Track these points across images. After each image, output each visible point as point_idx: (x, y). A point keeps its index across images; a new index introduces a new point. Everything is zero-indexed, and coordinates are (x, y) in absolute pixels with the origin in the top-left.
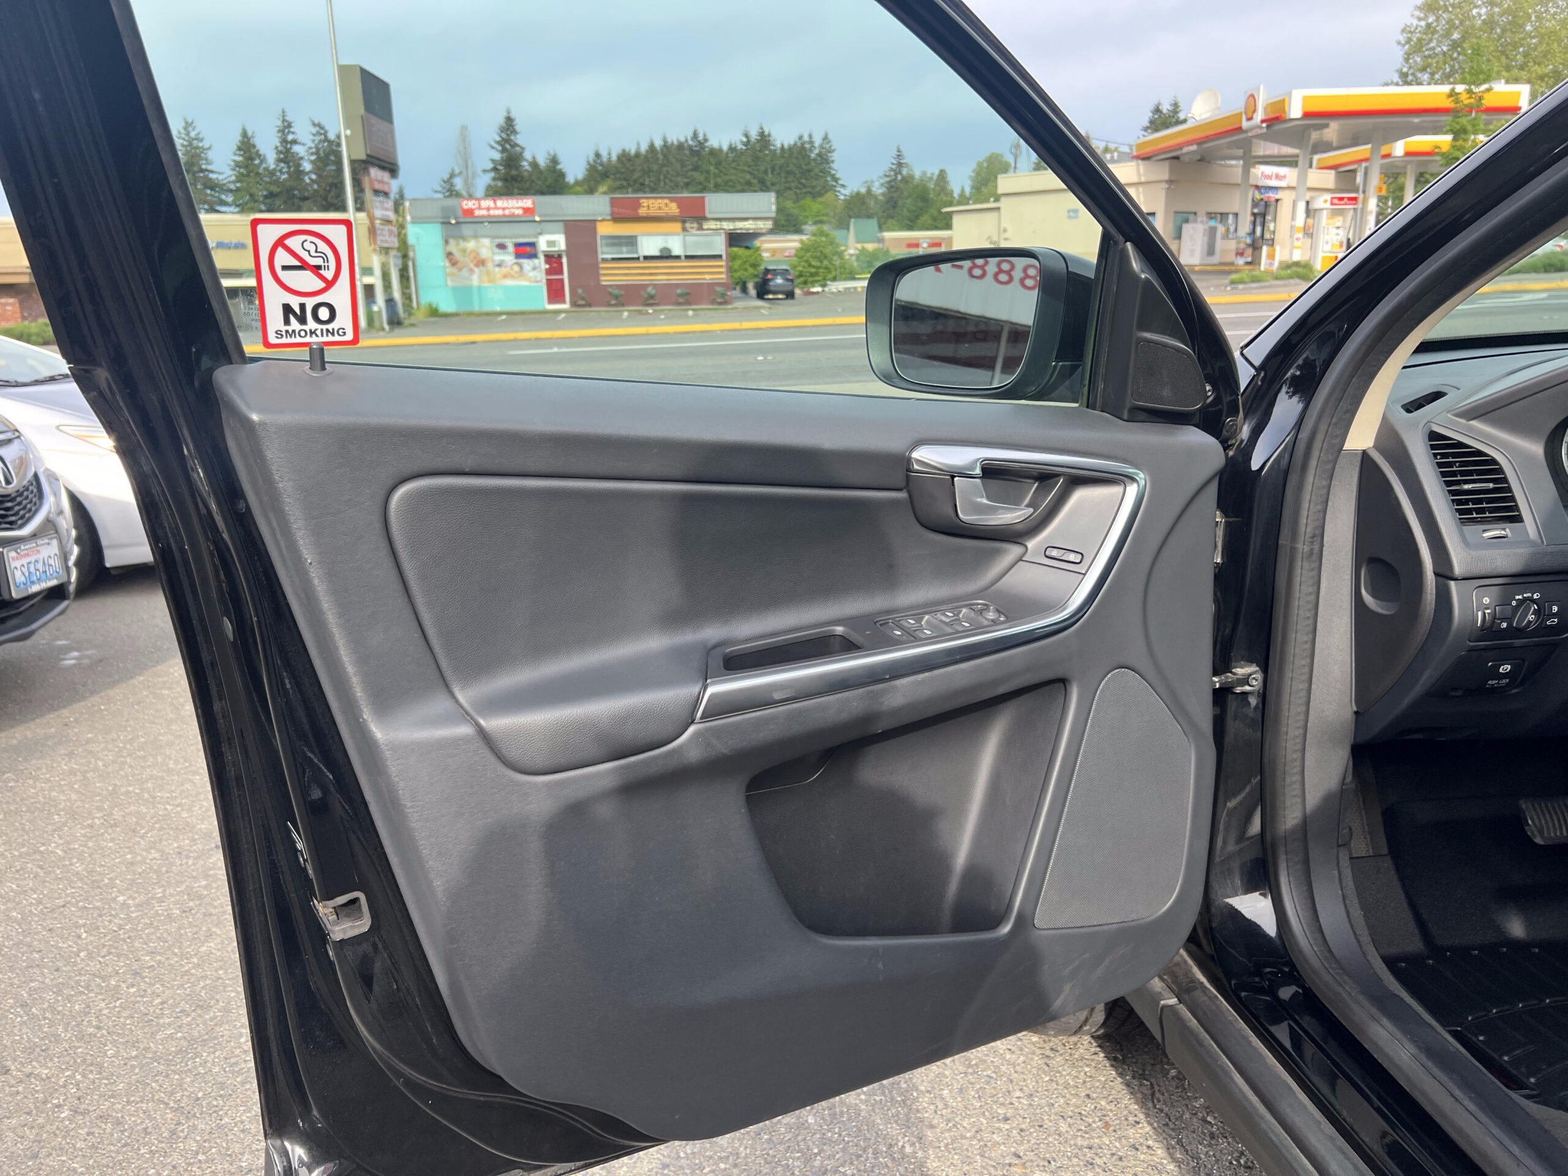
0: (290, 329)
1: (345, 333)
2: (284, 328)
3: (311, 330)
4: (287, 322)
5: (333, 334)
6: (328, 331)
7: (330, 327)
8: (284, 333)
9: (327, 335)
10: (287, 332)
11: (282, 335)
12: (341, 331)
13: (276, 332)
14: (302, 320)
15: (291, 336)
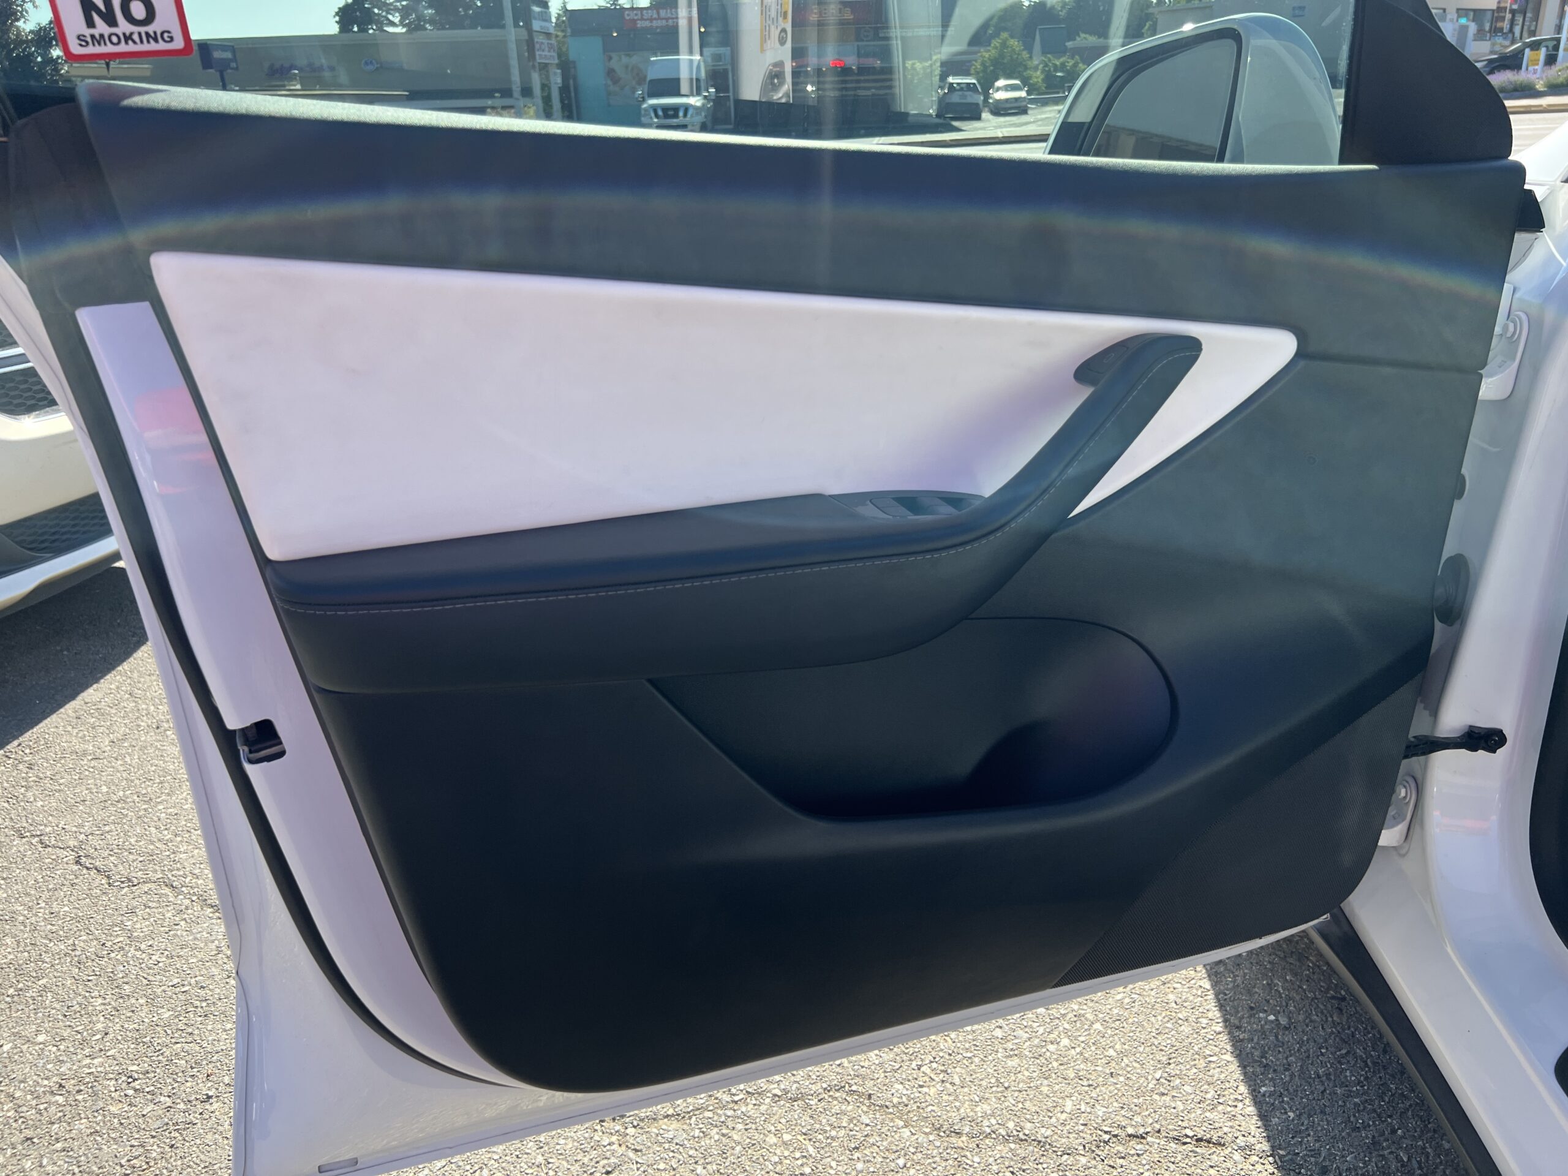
0: (96, 32)
1: (172, 39)
2: (88, 32)
3: (124, 34)
4: (90, 24)
5: (156, 40)
6: (147, 34)
7: (150, 29)
8: (89, 39)
9: (148, 42)
10: (93, 37)
11: (87, 43)
12: (166, 35)
13: (79, 37)
14: (111, 21)
15: (99, 44)
